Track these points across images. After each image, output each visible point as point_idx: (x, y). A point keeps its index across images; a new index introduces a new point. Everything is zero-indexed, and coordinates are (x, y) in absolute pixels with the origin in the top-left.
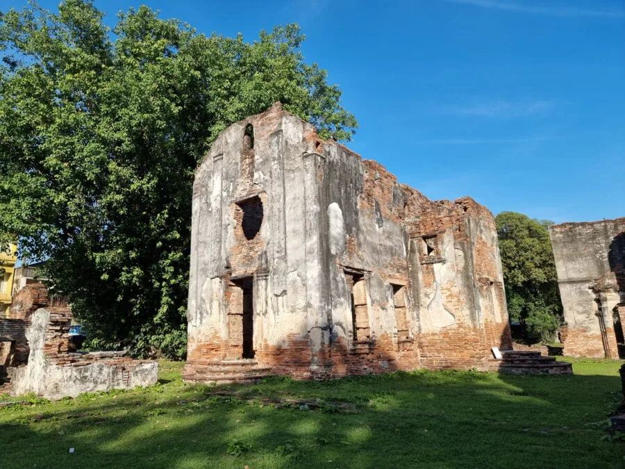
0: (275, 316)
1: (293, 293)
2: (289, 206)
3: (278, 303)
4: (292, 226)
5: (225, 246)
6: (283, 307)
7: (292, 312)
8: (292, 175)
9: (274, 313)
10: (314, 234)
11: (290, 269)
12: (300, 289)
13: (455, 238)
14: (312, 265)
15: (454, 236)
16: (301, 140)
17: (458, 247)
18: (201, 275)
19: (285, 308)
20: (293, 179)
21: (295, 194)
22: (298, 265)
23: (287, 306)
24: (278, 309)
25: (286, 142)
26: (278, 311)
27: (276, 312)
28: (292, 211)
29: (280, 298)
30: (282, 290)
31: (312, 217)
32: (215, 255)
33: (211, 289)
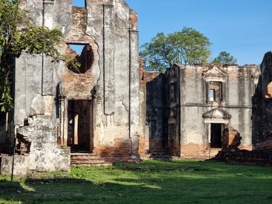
0: (104, 127)
1: (119, 114)
2: (117, 59)
3: (106, 120)
4: (119, 72)
5: (57, 73)
6: (111, 122)
7: (118, 126)
8: (120, 39)
9: (104, 125)
10: (137, 81)
11: (116, 100)
12: (124, 112)
13: (140, 84)
14: (135, 99)
15: (140, 82)
16: (128, 18)
17: (142, 90)
18: (30, 91)
19: (112, 123)
20: (121, 42)
21: (122, 52)
22: (123, 98)
23: (114, 122)
24: (107, 123)
25: (116, 16)
26: (107, 124)
27: (106, 124)
28: (119, 62)
29: (109, 117)
30: (112, 112)
31: (135, 71)
32: (48, 79)
33: (43, 103)
